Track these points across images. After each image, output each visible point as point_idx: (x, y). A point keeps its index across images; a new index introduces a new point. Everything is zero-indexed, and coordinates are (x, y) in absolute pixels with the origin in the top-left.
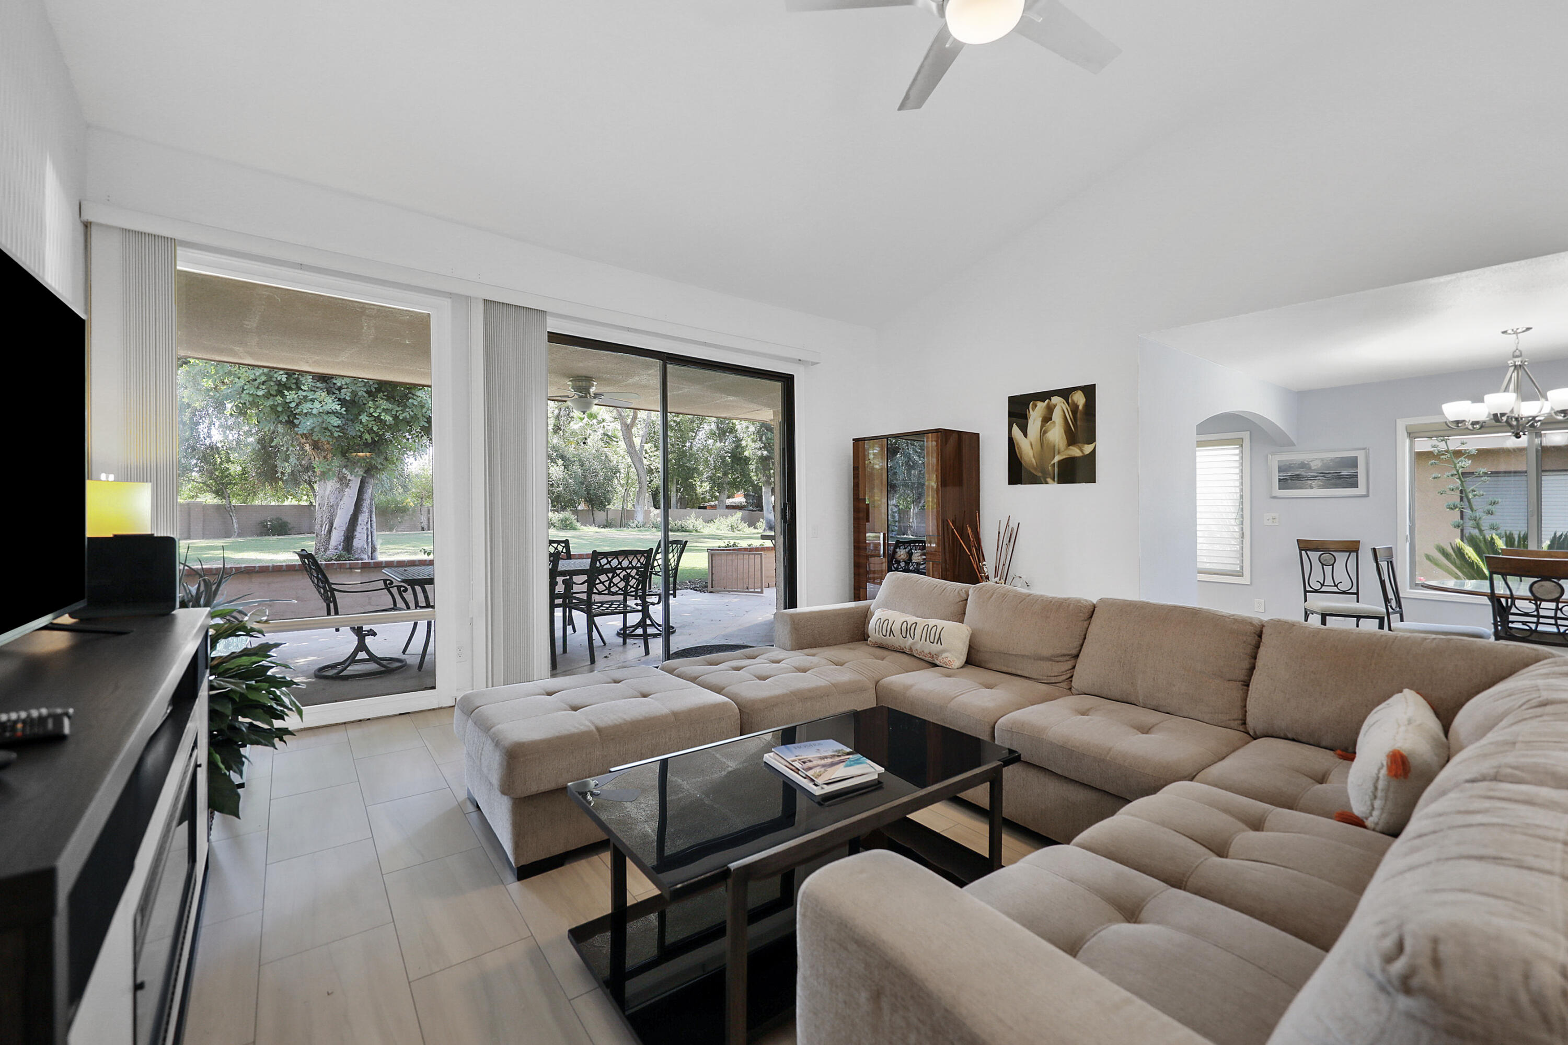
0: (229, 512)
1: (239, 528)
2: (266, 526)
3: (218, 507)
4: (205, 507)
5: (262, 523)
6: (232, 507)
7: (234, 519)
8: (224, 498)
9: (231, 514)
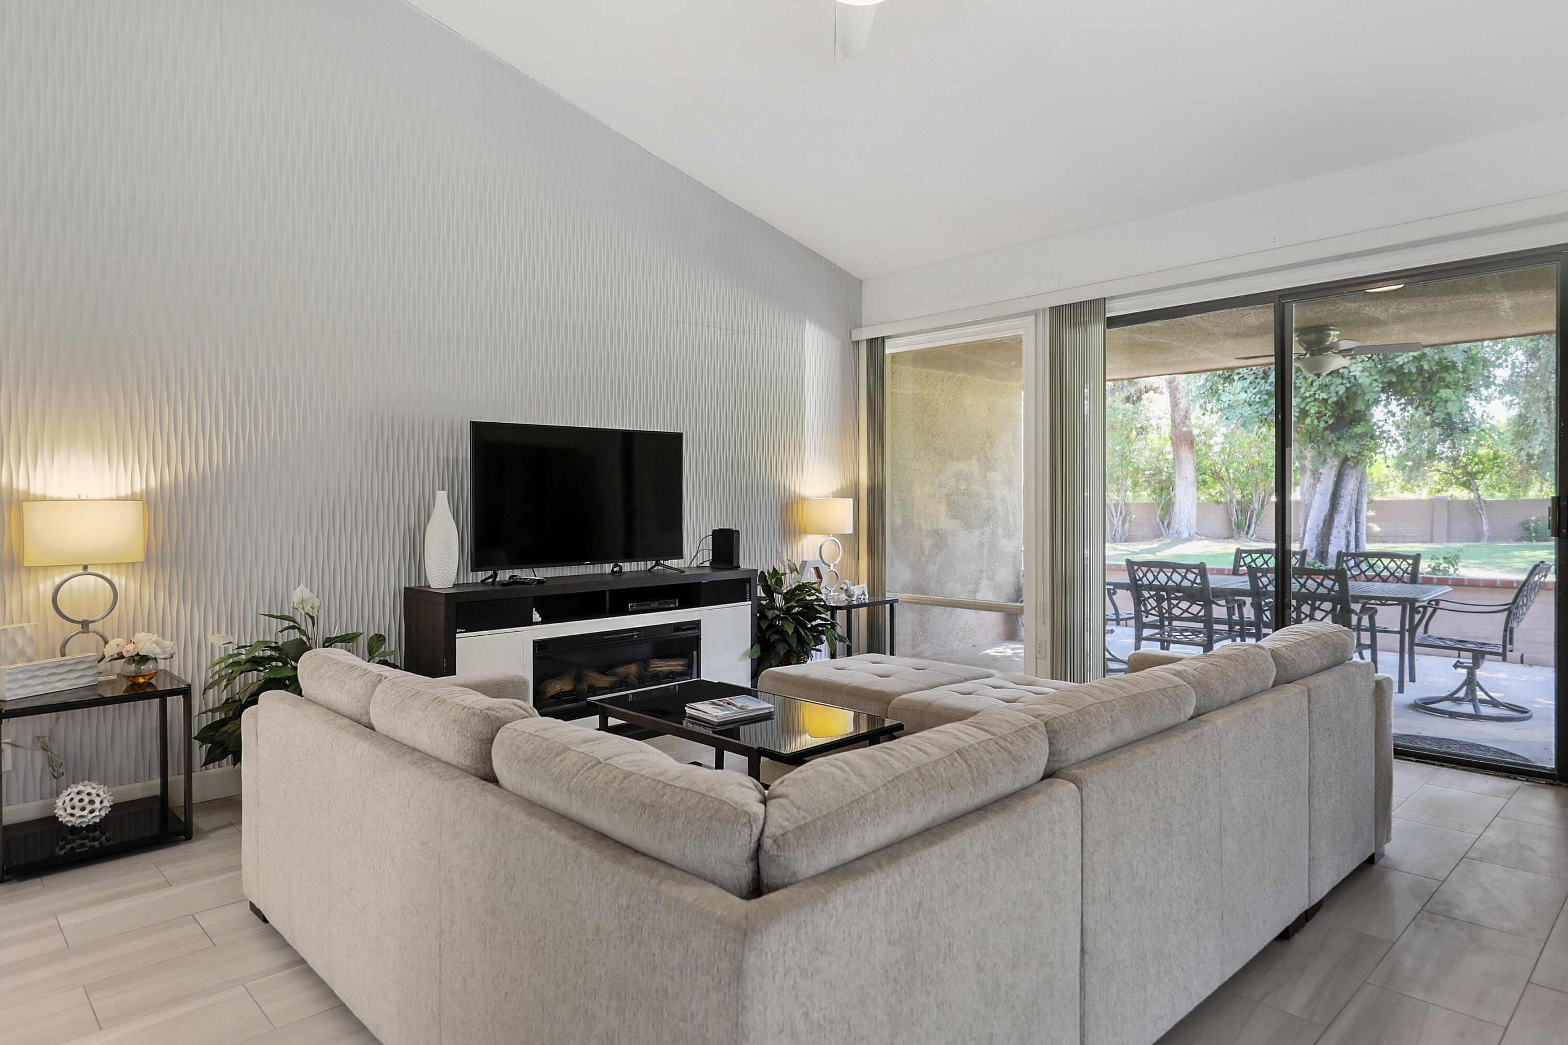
0: (1477, 509)
1: (1489, 530)
2: (1528, 529)
3: (1467, 504)
4: (1451, 504)
5: (1523, 524)
6: (1483, 503)
7: (1483, 518)
8: (1472, 491)
9: (1480, 511)
